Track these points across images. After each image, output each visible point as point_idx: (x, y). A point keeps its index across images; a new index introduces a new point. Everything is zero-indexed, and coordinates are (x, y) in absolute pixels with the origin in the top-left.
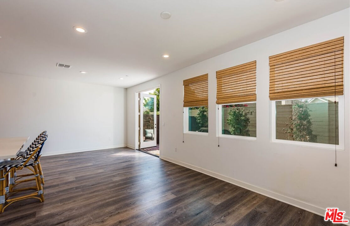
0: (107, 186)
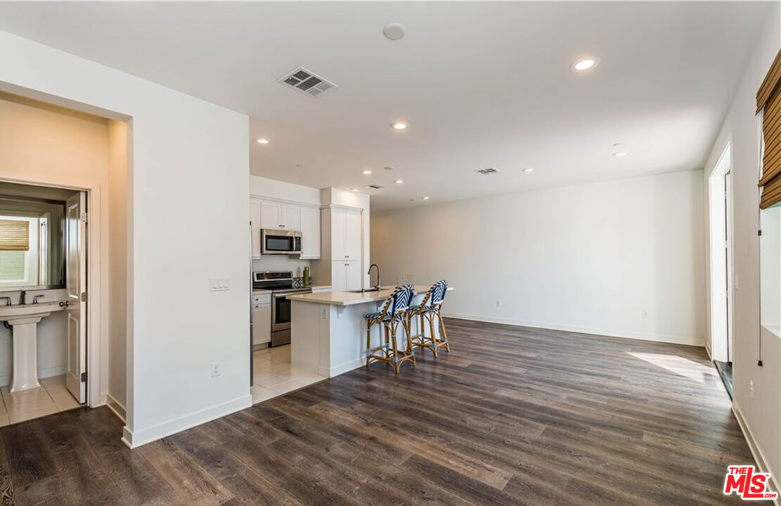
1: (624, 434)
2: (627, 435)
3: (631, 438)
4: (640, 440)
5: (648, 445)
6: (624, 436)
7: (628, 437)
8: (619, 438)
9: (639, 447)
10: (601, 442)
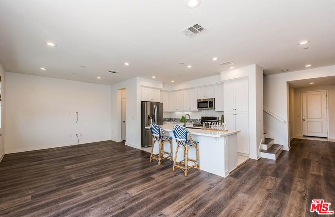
0: (115, 171)
1: (41, 193)
2: (39, 194)
3: (37, 193)
4: (32, 195)
5: (28, 195)
6: (40, 192)
7: (39, 193)
8: (42, 191)
9: (32, 192)
10: (48, 186)
